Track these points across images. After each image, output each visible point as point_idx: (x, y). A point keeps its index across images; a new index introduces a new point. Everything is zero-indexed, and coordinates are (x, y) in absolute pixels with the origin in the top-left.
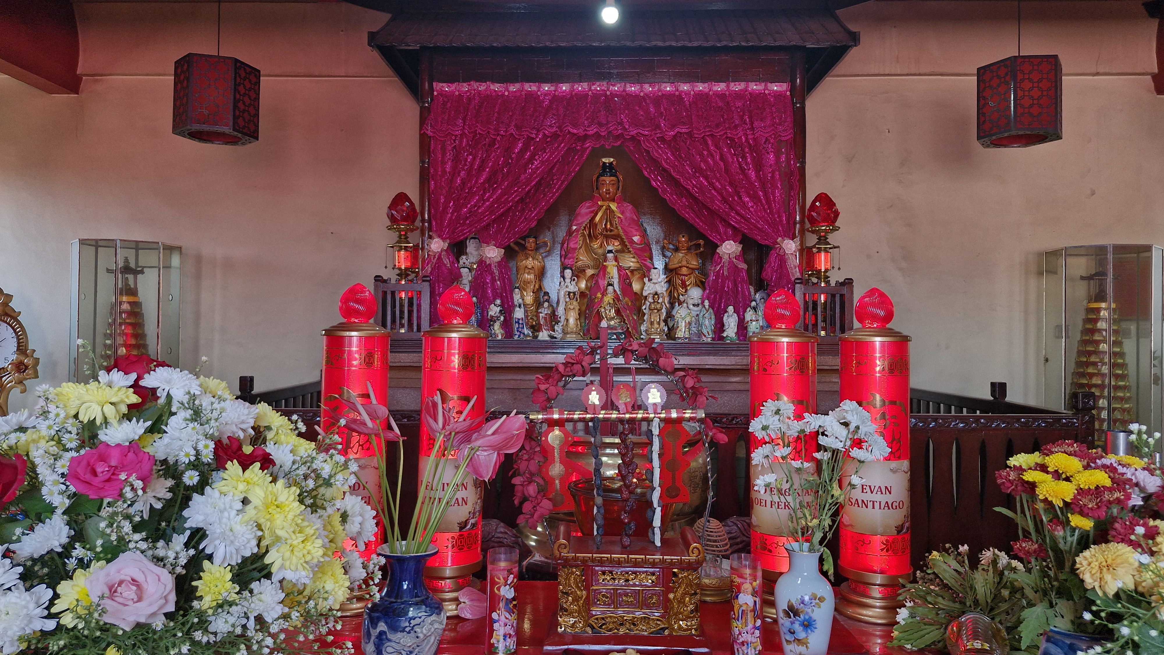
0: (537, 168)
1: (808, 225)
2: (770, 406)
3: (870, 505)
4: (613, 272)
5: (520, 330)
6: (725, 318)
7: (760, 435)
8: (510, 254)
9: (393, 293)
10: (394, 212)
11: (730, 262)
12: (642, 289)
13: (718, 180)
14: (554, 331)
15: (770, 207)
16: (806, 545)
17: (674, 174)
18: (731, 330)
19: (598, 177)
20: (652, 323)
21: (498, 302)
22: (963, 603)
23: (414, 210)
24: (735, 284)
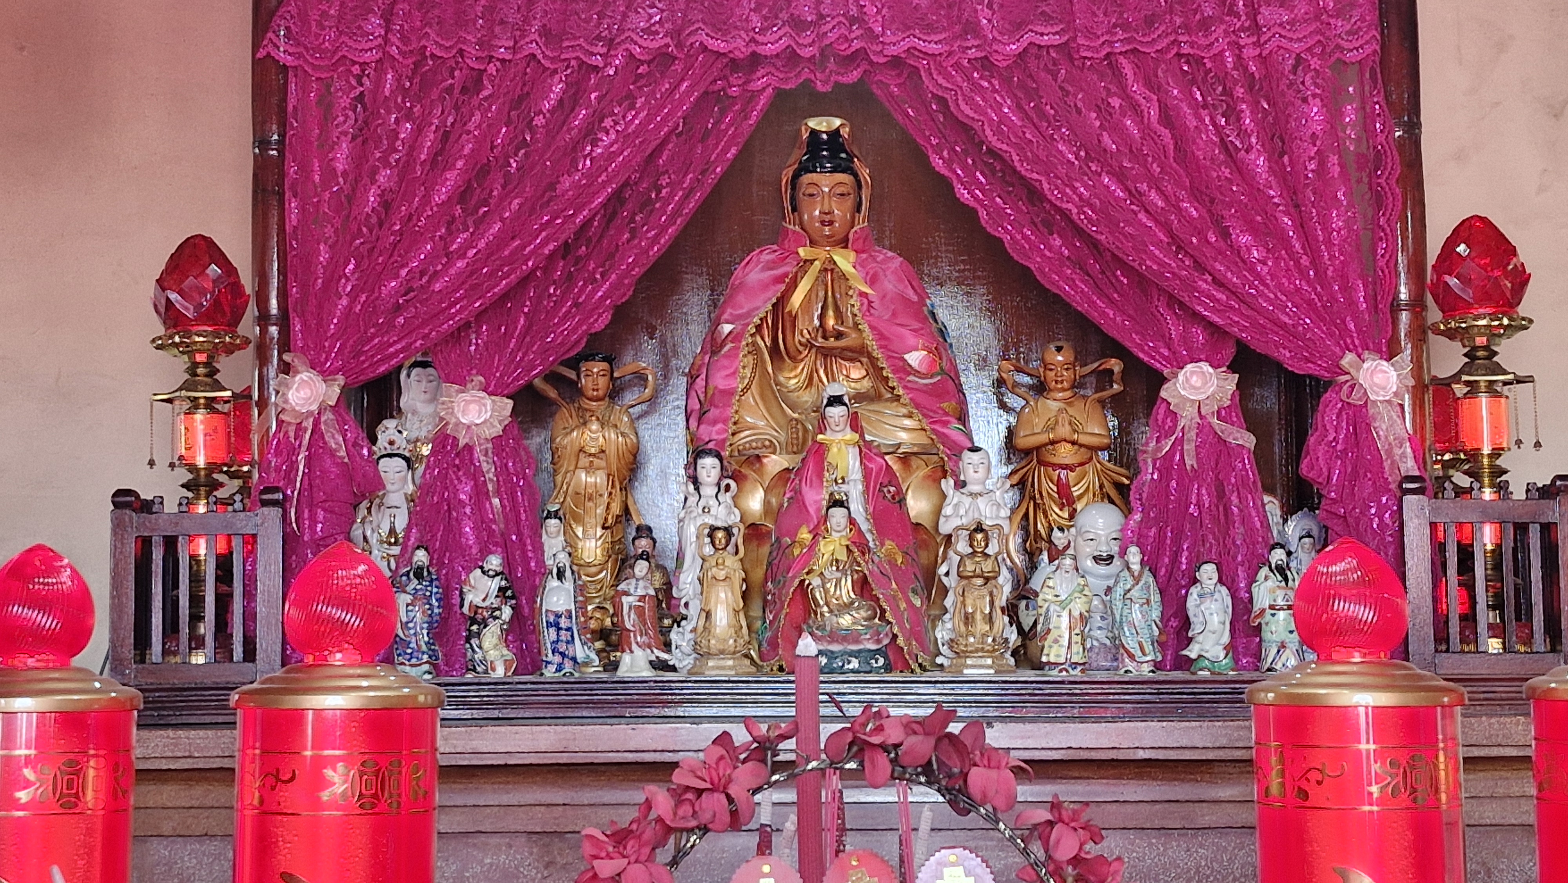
0: (610, 157)
1: (1434, 314)
4: (846, 461)
5: (562, 647)
6: (1192, 601)
9: (170, 543)
10: (173, 296)
11: (1203, 428)
12: (938, 512)
13: (1155, 183)
14: (667, 646)
15: (1316, 261)
17: (1023, 168)
18: (1211, 637)
19: (796, 176)
20: (968, 619)
21: (494, 562)
23: (236, 287)
24: (1221, 495)
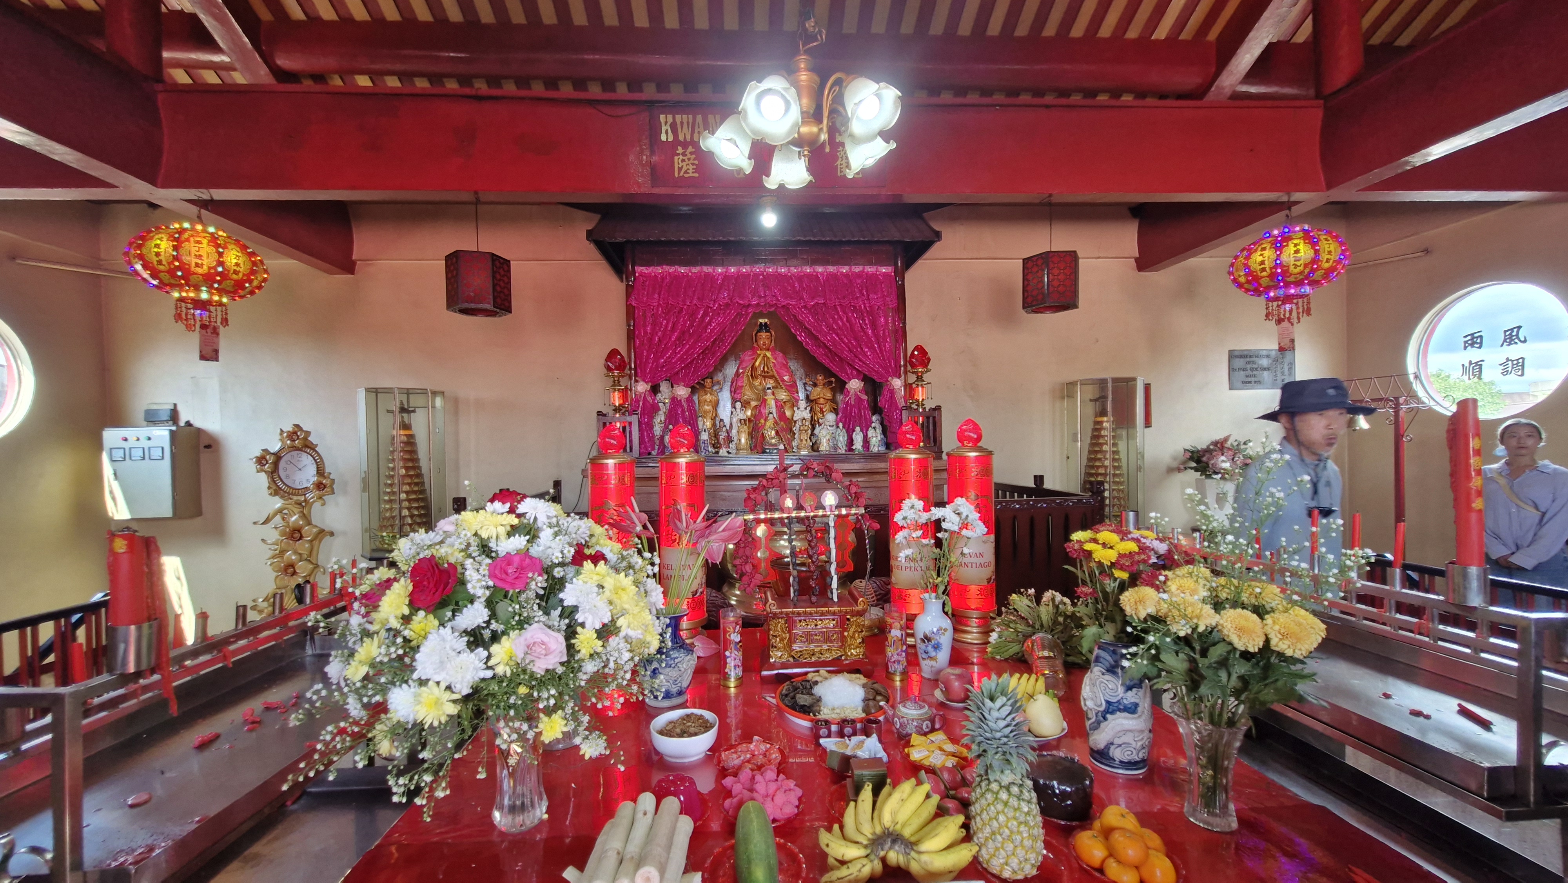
0: (714, 328)
1: (909, 368)
2: (906, 503)
3: (970, 565)
4: (771, 403)
5: (705, 448)
6: (854, 436)
7: (901, 524)
8: (694, 390)
10: (609, 364)
11: (856, 395)
12: (793, 415)
13: (845, 336)
14: (729, 447)
15: (882, 355)
16: (934, 595)
17: (814, 332)
18: (858, 445)
19: (757, 334)
20: (801, 440)
22: (1033, 627)
23: (624, 361)
24: (860, 411)
